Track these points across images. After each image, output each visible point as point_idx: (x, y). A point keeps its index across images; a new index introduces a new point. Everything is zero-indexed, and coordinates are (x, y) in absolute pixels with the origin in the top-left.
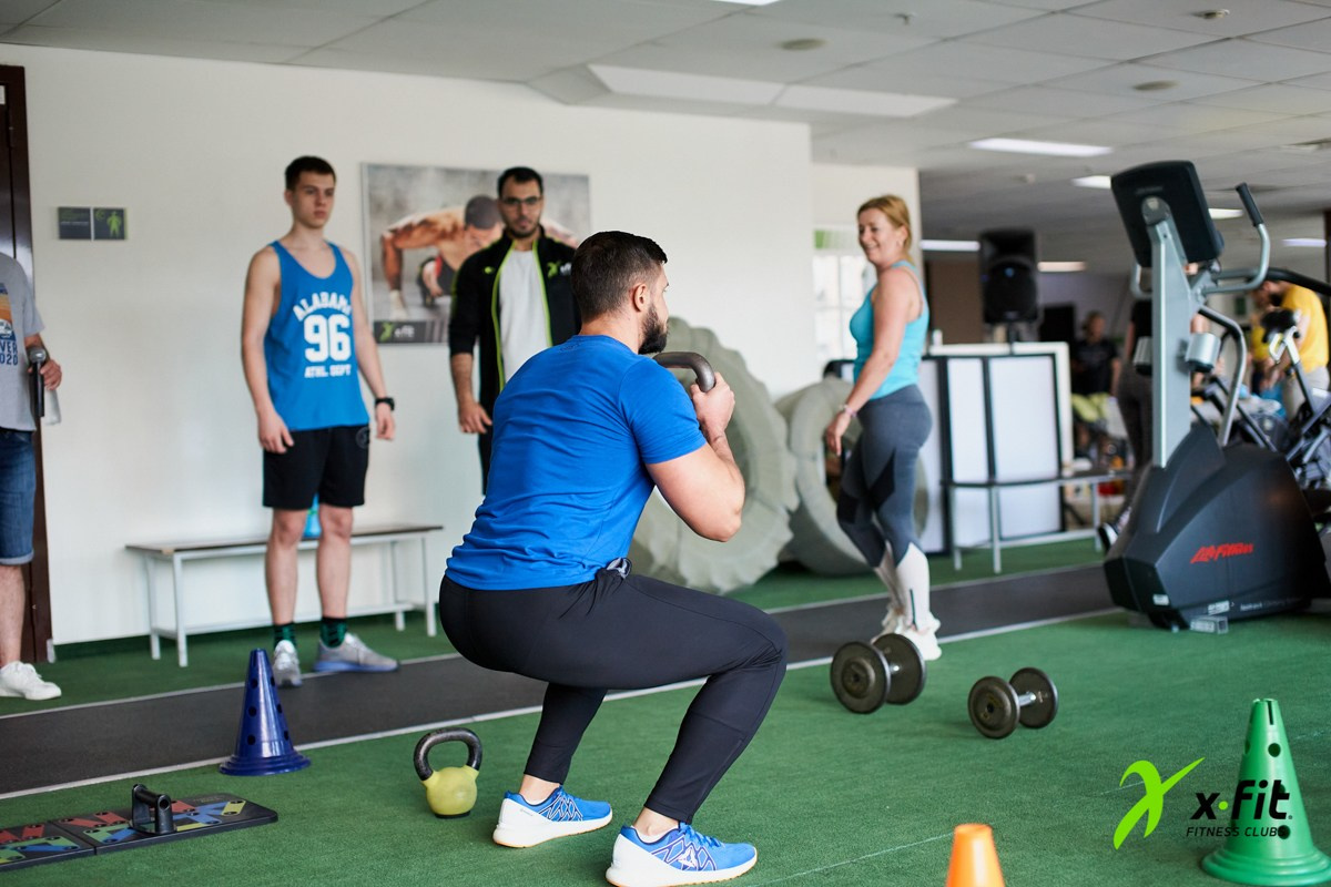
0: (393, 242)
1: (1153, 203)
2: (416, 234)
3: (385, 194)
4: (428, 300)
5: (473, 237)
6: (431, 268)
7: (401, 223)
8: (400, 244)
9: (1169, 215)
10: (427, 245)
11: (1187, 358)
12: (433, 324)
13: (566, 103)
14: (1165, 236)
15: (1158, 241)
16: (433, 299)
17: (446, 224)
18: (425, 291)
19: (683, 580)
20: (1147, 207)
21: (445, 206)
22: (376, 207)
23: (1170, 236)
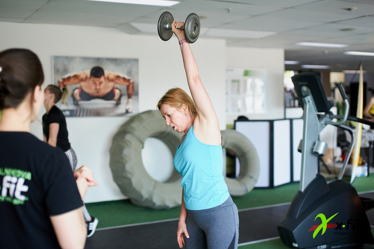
0: (63, 83)
1: (305, 89)
2: (72, 80)
3: (60, 66)
4: (76, 102)
5: (93, 80)
6: (77, 92)
7: (66, 76)
8: (65, 83)
9: (310, 94)
10: (76, 83)
11: (314, 150)
12: (77, 111)
13: (131, 34)
14: (309, 102)
15: (306, 103)
16: (77, 102)
17: (83, 76)
18: (74, 99)
19: (154, 204)
20: (303, 90)
21: (83, 70)
22: (57, 71)
23: (311, 102)
